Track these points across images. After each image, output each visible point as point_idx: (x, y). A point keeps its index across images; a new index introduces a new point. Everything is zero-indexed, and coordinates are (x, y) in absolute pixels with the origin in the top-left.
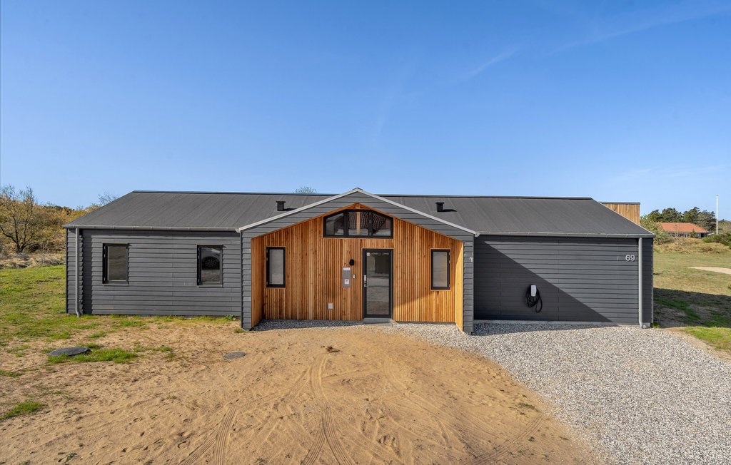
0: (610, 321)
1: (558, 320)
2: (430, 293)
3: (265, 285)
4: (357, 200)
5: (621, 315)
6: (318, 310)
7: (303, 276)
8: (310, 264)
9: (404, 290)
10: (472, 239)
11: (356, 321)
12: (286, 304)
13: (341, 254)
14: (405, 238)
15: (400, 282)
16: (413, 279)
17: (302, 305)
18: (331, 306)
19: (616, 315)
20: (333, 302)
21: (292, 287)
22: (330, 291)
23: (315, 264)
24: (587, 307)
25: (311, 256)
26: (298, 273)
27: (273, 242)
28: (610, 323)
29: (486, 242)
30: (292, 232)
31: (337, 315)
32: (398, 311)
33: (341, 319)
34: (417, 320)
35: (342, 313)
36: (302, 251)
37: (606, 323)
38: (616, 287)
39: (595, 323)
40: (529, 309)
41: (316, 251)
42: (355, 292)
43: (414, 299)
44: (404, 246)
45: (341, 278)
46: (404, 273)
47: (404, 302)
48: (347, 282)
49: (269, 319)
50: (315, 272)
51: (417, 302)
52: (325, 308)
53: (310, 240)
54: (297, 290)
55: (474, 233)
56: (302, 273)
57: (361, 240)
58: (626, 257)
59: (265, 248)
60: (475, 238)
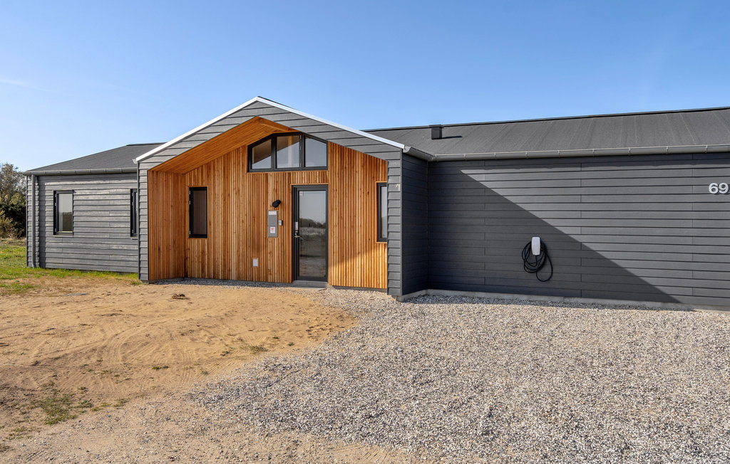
0: (677, 302)
1: (581, 296)
2: (376, 247)
3: (187, 236)
4: (255, 113)
5: (698, 291)
6: (241, 269)
7: (226, 223)
8: (233, 208)
9: (341, 242)
10: (399, 155)
11: (283, 283)
12: (209, 259)
13: (267, 192)
14: (342, 167)
15: (336, 230)
16: (353, 227)
17: (224, 260)
18: (255, 262)
19: (689, 291)
20: (258, 257)
21: (214, 237)
22: (256, 244)
23: (238, 207)
24: (633, 276)
25: (233, 198)
26: (220, 219)
27: (195, 180)
28: (679, 306)
29: (464, 171)
30: (214, 167)
31: (262, 275)
32: (334, 272)
33: (267, 280)
34: (358, 284)
35: (267, 271)
36: (225, 191)
37: (670, 305)
38: (689, 241)
39: (648, 304)
40: (525, 275)
41: (239, 190)
42: (283, 244)
43: (354, 256)
44: (341, 179)
45: (267, 225)
46: (341, 217)
47: (342, 259)
48: (273, 231)
49: (192, 278)
50: (239, 217)
51: (358, 260)
52: (249, 265)
53: (233, 177)
54: (220, 241)
55: (402, 146)
56: (224, 219)
57: (289, 174)
58: (710, 188)
59: (187, 189)
60: (404, 154)
